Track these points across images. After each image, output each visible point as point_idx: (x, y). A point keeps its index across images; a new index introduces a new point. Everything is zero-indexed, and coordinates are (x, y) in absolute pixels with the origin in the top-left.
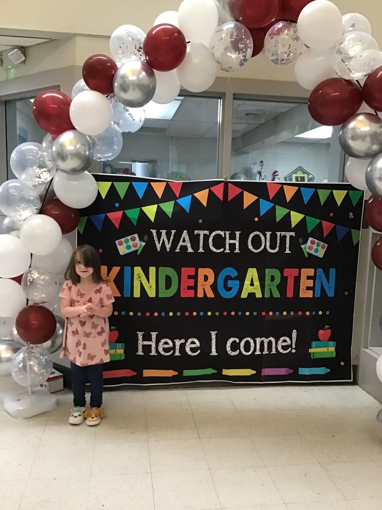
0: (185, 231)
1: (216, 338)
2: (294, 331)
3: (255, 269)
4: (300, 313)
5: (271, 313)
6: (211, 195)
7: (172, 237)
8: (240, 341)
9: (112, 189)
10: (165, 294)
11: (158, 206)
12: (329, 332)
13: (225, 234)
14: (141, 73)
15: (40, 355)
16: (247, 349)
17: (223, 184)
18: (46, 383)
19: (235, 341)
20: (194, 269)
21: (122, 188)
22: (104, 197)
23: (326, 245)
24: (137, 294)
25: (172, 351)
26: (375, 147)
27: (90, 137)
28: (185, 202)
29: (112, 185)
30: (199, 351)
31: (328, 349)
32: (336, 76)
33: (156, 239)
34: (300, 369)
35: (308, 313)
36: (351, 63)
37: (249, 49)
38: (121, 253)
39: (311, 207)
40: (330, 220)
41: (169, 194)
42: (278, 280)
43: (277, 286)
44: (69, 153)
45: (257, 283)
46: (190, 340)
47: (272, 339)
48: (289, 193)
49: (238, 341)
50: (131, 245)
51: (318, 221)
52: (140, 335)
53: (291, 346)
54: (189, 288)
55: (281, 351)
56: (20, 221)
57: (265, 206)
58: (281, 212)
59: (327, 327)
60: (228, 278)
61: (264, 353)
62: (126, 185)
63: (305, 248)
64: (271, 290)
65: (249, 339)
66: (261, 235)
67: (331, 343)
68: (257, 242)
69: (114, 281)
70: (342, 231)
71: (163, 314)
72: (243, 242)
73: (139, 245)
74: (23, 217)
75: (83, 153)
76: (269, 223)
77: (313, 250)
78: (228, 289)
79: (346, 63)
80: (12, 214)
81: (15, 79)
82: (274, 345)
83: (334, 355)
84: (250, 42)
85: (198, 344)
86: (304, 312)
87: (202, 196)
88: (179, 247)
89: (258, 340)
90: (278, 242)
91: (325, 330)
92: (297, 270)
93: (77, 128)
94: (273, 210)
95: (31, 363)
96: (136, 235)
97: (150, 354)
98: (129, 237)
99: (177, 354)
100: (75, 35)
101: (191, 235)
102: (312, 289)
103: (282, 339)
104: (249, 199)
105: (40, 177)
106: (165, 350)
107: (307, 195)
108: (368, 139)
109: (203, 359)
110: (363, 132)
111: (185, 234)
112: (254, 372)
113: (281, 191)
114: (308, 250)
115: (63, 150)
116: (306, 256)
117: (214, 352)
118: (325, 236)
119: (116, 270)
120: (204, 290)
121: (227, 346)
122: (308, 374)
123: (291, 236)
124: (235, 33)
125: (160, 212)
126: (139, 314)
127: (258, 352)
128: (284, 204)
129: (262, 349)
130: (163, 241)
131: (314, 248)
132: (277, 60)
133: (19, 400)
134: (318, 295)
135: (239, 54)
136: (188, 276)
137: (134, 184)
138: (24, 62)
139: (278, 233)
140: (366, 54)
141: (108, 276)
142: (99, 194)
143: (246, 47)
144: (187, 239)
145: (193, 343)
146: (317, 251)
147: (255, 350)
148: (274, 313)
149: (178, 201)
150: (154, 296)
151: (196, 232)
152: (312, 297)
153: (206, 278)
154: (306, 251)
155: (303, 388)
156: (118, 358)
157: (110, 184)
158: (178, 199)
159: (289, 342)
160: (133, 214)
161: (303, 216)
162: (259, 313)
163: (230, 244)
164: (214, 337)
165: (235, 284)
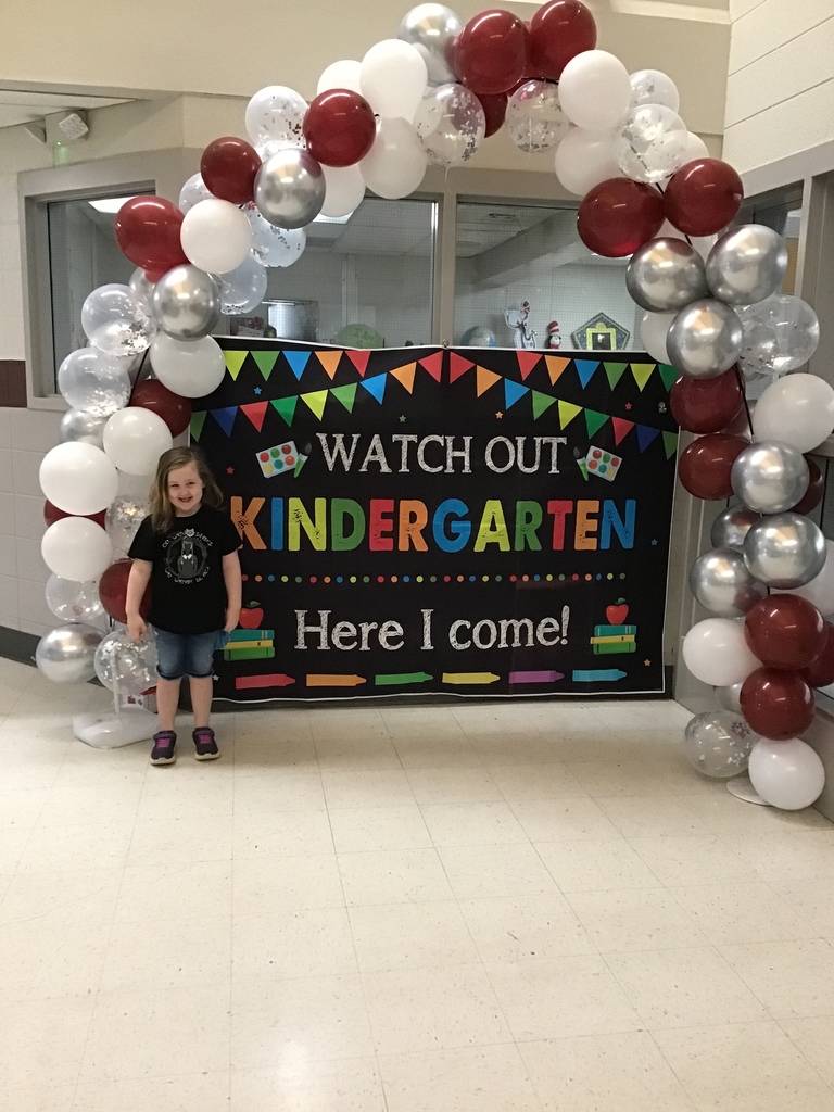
0: (376, 436)
1: (432, 620)
2: (566, 608)
3: (498, 502)
4: (575, 577)
5: (526, 578)
6: (420, 371)
7: (354, 447)
8: (472, 627)
9: (249, 363)
10: (342, 544)
11: (330, 394)
12: (625, 610)
13: (445, 440)
14: (300, 172)
16: (485, 639)
17: (441, 353)
18: (142, 698)
19: (463, 627)
20: (393, 501)
21: (266, 362)
22: (234, 378)
23: (620, 460)
24: (294, 545)
25: (356, 643)
26: (682, 295)
27: (213, 275)
28: (376, 386)
29: (249, 357)
30: (402, 643)
31: (623, 638)
32: (620, 175)
33: (326, 450)
34: (575, 672)
35: (588, 577)
36: (647, 154)
37: (479, 128)
38: (266, 474)
39: (593, 394)
40: (626, 416)
41: (347, 372)
42: (537, 521)
43: (537, 532)
44: (181, 304)
45: (501, 526)
46: (386, 625)
47: (527, 622)
48: (555, 369)
49: (469, 626)
50: (284, 461)
51: (606, 417)
52: (301, 615)
53: (559, 633)
54: (384, 534)
55: (543, 642)
57: (514, 392)
58: (541, 402)
59: (621, 600)
60: (451, 517)
61: (514, 646)
62: (273, 356)
63: (584, 464)
64: (525, 538)
65: (488, 622)
66: (508, 443)
67: (628, 628)
68: (500, 455)
69: (254, 523)
70: (646, 435)
71: (340, 580)
72: (478, 454)
73: (296, 461)
74: (107, 413)
75: (204, 304)
76: (521, 422)
77: (598, 468)
78: (452, 536)
79: (639, 154)
81: (68, 164)
82: (530, 633)
83: (633, 649)
84: (481, 115)
85: (400, 630)
86: (582, 576)
87: (405, 375)
88: (365, 464)
89: (504, 624)
90: (538, 454)
91: (618, 605)
92: (571, 502)
93: (193, 262)
94: (528, 397)
96: (291, 444)
97: (318, 648)
98: (279, 447)
99: (365, 647)
100: (181, 94)
101: (386, 442)
102: (597, 534)
103: (544, 621)
104: (486, 379)
105: (132, 345)
106: (344, 641)
108: (670, 281)
109: (409, 657)
110: (663, 269)
111: (376, 441)
112: (498, 678)
113: (542, 365)
114: (588, 468)
115: (171, 300)
116: (586, 478)
117: (428, 645)
118: (617, 443)
119: (257, 504)
120: (410, 538)
121: (451, 635)
122: (588, 680)
123: (560, 445)
124: (456, 100)
125: (332, 403)
126: (299, 580)
127: (503, 645)
128: (545, 386)
129: (510, 639)
130: (338, 452)
131: (600, 464)
132: (527, 145)
133: (100, 721)
134: (606, 545)
135: (463, 134)
136: (383, 514)
137: (286, 353)
139: (538, 440)
140: (671, 137)
141: (244, 514)
142: (227, 373)
143: (474, 124)
144: (380, 449)
145: (392, 629)
146: (603, 469)
147: (498, 641)
148: (531, 578)
149: (364, 383)
150: (324, 548)
151: (395, 437)
152: (595, 548)
153: (413, 517)
154: (586, 470)
155: (579, 704)
156: (263, 655)
157: (244, 354)
158: (363, 379)
159: (556, 627)
160: (285, 406)
161: (579, 409)
162: (506, 578)
163: (454, 458)
164: (427, 619)
165: (463, 528)
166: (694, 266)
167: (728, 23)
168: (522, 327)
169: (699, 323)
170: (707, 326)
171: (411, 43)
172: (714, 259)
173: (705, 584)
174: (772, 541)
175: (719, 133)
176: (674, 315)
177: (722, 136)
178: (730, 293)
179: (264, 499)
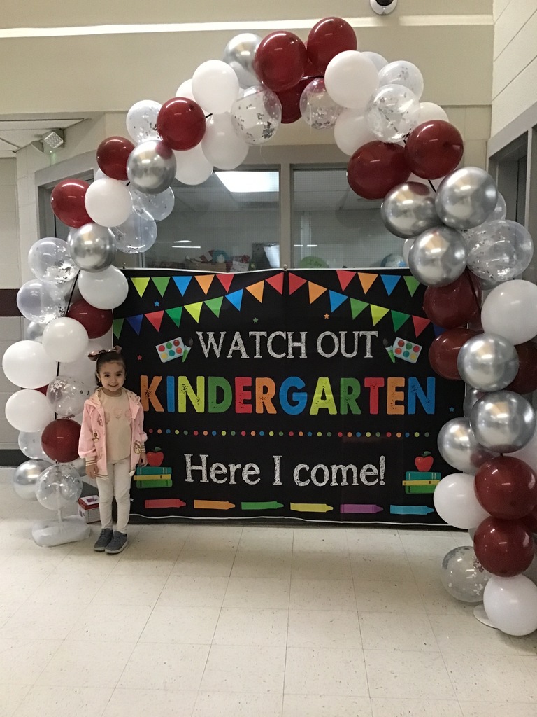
0: (237, 333)
1: (280, 464)
2: (382, 457)
3: (327, 378)
4: (389, 435)
5: (350, 434)
6: (267, 288)
7: (221, 341)
8: (311, 469)
9: (151, 286)
10: (215, 408)
11: (204, 304)
12: (431, 460)
13: (287, 335)
15: (71, 476)
16: (320, 478)
17: (281, 275)
18: (84, 511)
19: (303, 470)
20: (251, 378)
21: (162, 284)
22: (141, 295)
23: (421, 348)
24: (182, 408)
25: (226, 479)
27: (112, 229)
28: (236, 298)
29: (151, 282)
30: (259, 479)
31: (430, 482)
33: (202, 343)
35: (399, 435)
38: (163, 360)
39: (397, 299)
40: (423, 315)
41: (217, 289)
42: (357, 392)
44: (87, 248)
45: (330, 396)
46: (247, 466)
47: (353, 467)
48: (367, 282)
49: (308, 468)
51: (407, 316)
52: (188, 457)
53: (378, 476)
54: (246, 402)
55: (366, 482)
56: (43, 324)
57: (336, 300)
58: (357, 307)
59: (425, 452)
60: (293, 390)
61: (342, 484)
62: (166, 280)
63: (392, 351)
64: (348, 405)
65: (322, 466)
66: (334, 336)
67: (434, 474)
68: (328, 344)
69: (156, 393)
71: (214, 433)
72: (311, 344)
73: (183, 350)
74: (46, 321)
76: (343, 320)
77: (402, 354)
78: (294, 403)
79: (391, 122)
80: (36, 318)
81: (56, 164)
82: (355, 475)
85: (257, 470)
86: (394, 434)
87: (257, 290)
88: (230, 352)
89: (334, 468)
90: (356, 344)
91: (424, 457)
92: (383, 379)
93: (95, 221)
94: (347, 303)
95: (61, 485)
96: (180, 339)
97: (201, 481)
98: (172, 342)
99: (232, 482)
100: (105, 113)
101: (244, 337)
102: (404, 403)
103: (366, 467)
104: (316, 291)
106: (219, 477)
107: (390, 284)
108: (413, 214)
109: (264, 490)
110: (406, 205)
111: (237, 336)
112: (331, 508)
113: (356, 282)
114: (394, 354)
116: (393, 360)
117: (277, 482)
118: (417, 335)
119: (157, 380)
120: (264, 404)
121: (295, 475)
122: (402, 513)
123: (373, 337)
124: (265, 97)
125: (205, 311)
126: (186, 433)
127: (334, 483)
128: (360, 295)
129: (339, 479)
130: (211, 345)
131: (403, 350)
133: (46, 527)
134: (412, 411)
136: (244, 387)
137: (175, 278)
138: (63, 145)
139: (356, 333)
141: (149, 387)
144: (240, 341)
145: (252, 469)
146: (407, 354)
147: (330, 480)
148: (354, 434)
149: (228, 297)
150: (203, 411)
151: (251, 334)
152: (403, 413)
153: (265, 390)
154: (392, 355)
155: (395, 531)
156: (164, 485)
157: (148, 279)
158: (227, 294)
159: (375, 471)
160: (175, 314)
161: (387, 310)
162: (335, 434)
163: (293, 348)
164: (277, 463)
165: (301, 397)
167: (492, 24)
170: (436, 247)
171: (228, 62)
174: (489, 413)
175: (489, 104)
177: (490, 106)
179: (161, 377)
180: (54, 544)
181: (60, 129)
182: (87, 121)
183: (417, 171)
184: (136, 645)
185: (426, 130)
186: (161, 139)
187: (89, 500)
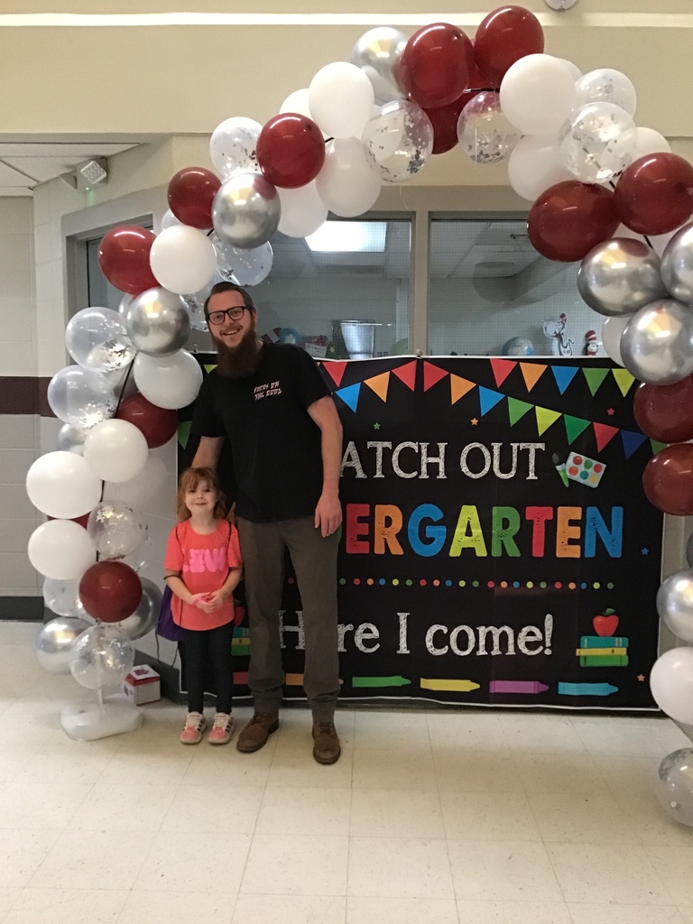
0: (352, 443)
1: (408, 624)
2: (549, 617)
3: (474, 507)
4: (558, 586)
5: (504, 585)
6: (394, 382)
8: (450, 631)
12: (615, 620)
13: (420, 447)
15: (117, 641)
16: (462, 645)
17: (414, 363)
18: (131, 688)
19: (439, 632)
20: (369, 506)
23: (604, 466)
26: (638, 296)
28: (350, 395)
30: (378, 646)
31: (613, 651)
34: (561, 685)
35: (572, 586)
39: (573, 400)
40: (609, 421)
42: (515, 527)
43: (515, 538)
44: (150, 323)
45: (477, 531)
46: (362, 627)
47: (508, 630)
48: (532, 375)
49: (445, 631)
51: (586, 423)
53: (543, 643)
54: (361, 538)
55: (525, 651)
56: (83, 429)
57: (489, 400)
58: (517, 409)
59: (609, 611)
60: (426, 522)
61: (493, 653)
63: (564, 471)
64: (503, 544)
65: (465, 628)
66: (484, 449)
67: (619, 640)
68: (476, 461)
70: (632, 441)
72: (452, 460)
74: (88, 424)
76: (497, 428)
77: (579, 474)
78: (428, 541)
79: (591, 155)
80: (73, 418)
81: (95, 206)
82: (511, 640)
83: (625, 662)
84: (429, 130)
85: (376, 633)
86: (565, 584)
87: (379, 385)
89: (482, 630)
90: (515, 460)
91: (607, 616)
92: (551, 509)
94: (502, 408)
95: (103, 653)
97: (297, 648)
100: (172, 135)
101: (361, 449)
102: (580, 542)
103: (526, 630)
104: (460, 387)
105: (109, 362)
107: (563, 378)
108: (624, 282)
109: (385, 660)
110: (614, 271)
111: (351, 448)
112: (477, 686)
113: (516, 374)
114: (568, 474)
116: (566, 484)
117: (403, 648)
118: (599, 450)
120: (386, 541)
121: (427, 639)
122: (575, 693)
123: (538, 451)
124: (408, 117)
127: (482, 652)
128: (522, 395)
129: (489, 646)
131: (581, 470)
133: (82, 712)
134: (591, 552)
136: (359, 518)
138: (106, 180)
139: (515, 446)
144: (355, 455)
145: (368, 631)
146: (585, 475)
147: (477, 648)
148: (510, 584)
149: (339, 393)
152: (578, 556)
154: (566, 476)
155: (565, 718)
158: (338, 389)
159: (539, 636)
161: (559, 415)
162: (483, 583)
163: (428, 464)
164: (403, 622)
165: (438, 533)
166: (648, 266)
168: (559, 336)
169: (655, 325)
170: (663, 329)
171: (359, 66)
172: (668, 256)
173: (672, 608)
176: (628, 319)
178: (687, 292)
180: (94, 737)
181: (103, 157)
182: (145, 146)
183: (633, 223)
184: (238, 899)
185: (648, 167)
186: (260, 171)
187: (138, 672)
